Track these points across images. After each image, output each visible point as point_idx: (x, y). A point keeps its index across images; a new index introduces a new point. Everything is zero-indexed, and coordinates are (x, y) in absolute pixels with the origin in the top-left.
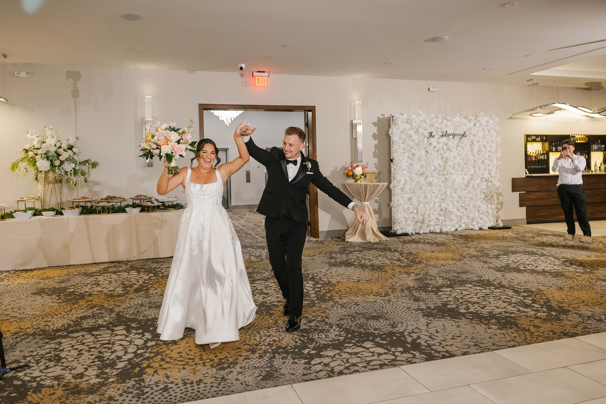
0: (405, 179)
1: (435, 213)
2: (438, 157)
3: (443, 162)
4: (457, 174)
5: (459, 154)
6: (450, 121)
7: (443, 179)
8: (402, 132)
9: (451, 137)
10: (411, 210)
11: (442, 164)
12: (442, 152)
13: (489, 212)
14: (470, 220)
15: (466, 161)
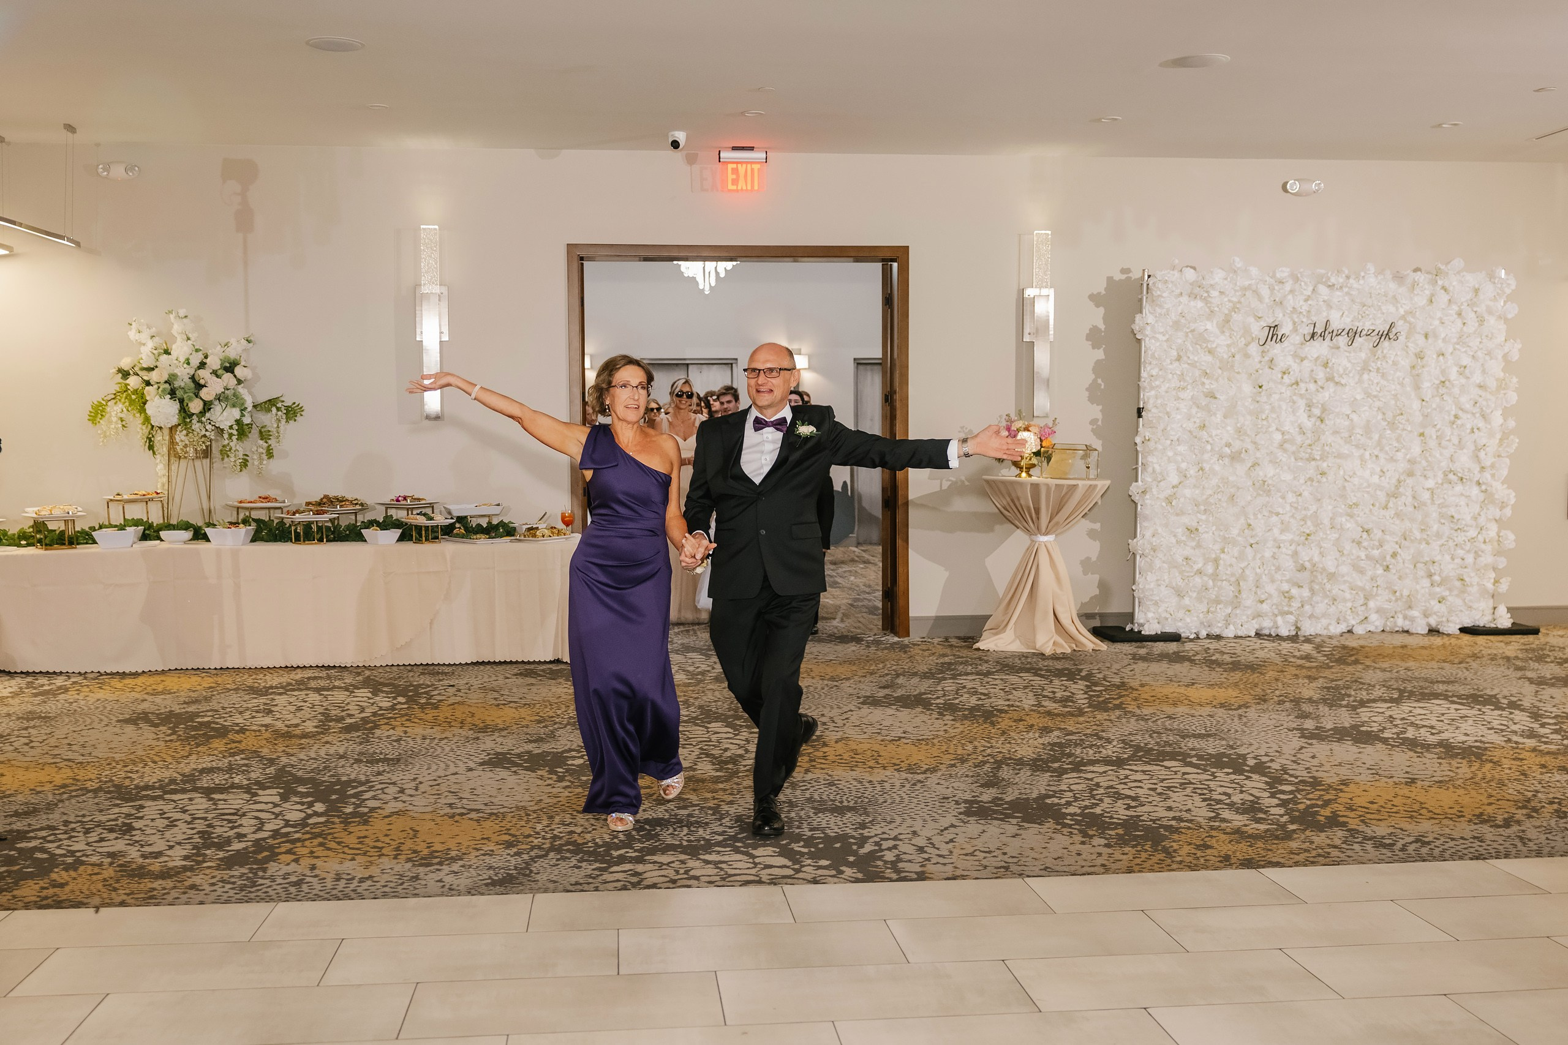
0: (1178, 469)
1: (1278, 576)
2: (1294, 402)
3: (1313, 420)
4: (1362, 458)
5: (1368, 395)
6: (1341, 287)
7: (1311, 472)
8: (1176, 325)
9: (1342, 340)
10: (1200, 565)
11: (1308, 424)
12: (1312, 387)
13: (1467, 579)
14: (1399, 603)
15: (1395, 417)
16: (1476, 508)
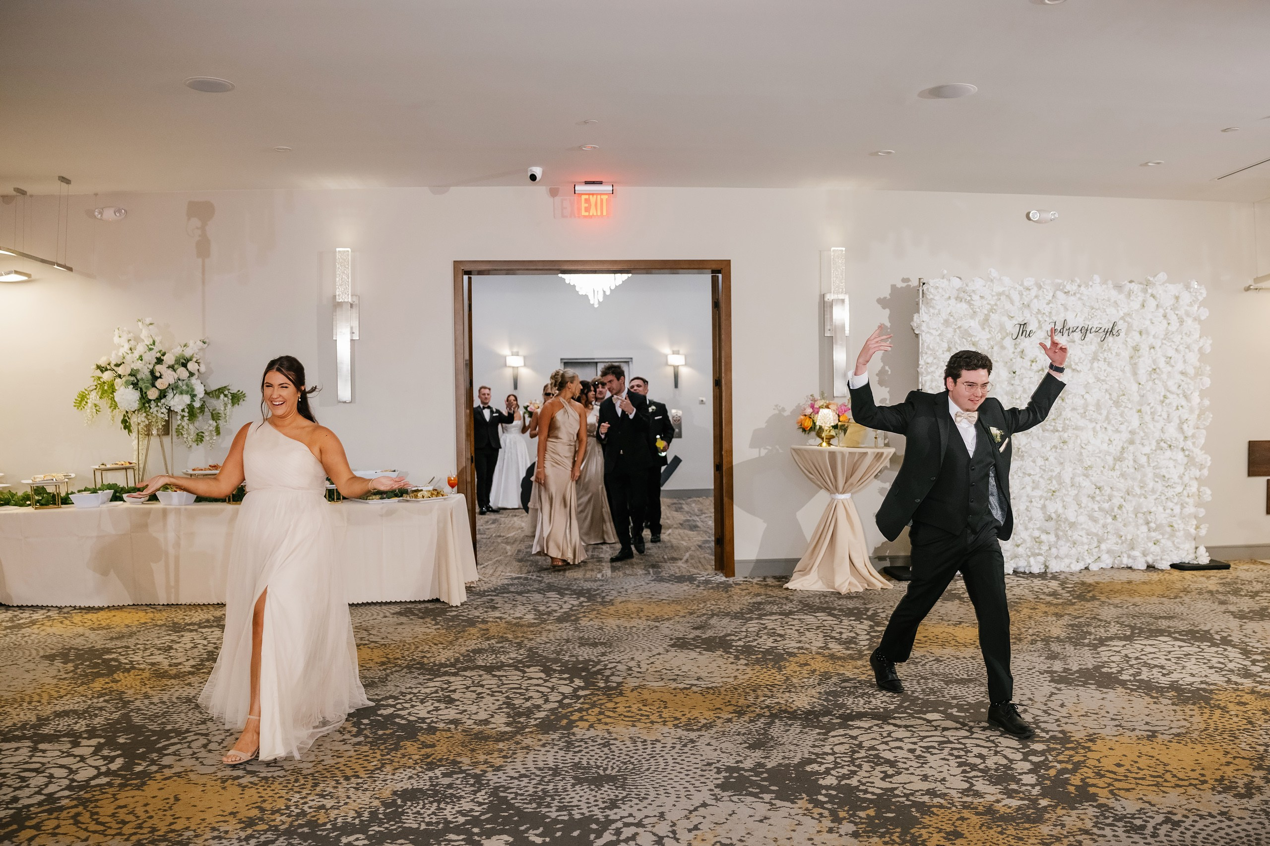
4: (1094, 429)
5: (1098, 380)
6: (1075, 294)
7: (1055, 441)
8: (948, 324)
9: (1077, 336)
13: (1176, 526)
14: (1125, 545)
15: (1118, 397)
16: (1181, 469)
